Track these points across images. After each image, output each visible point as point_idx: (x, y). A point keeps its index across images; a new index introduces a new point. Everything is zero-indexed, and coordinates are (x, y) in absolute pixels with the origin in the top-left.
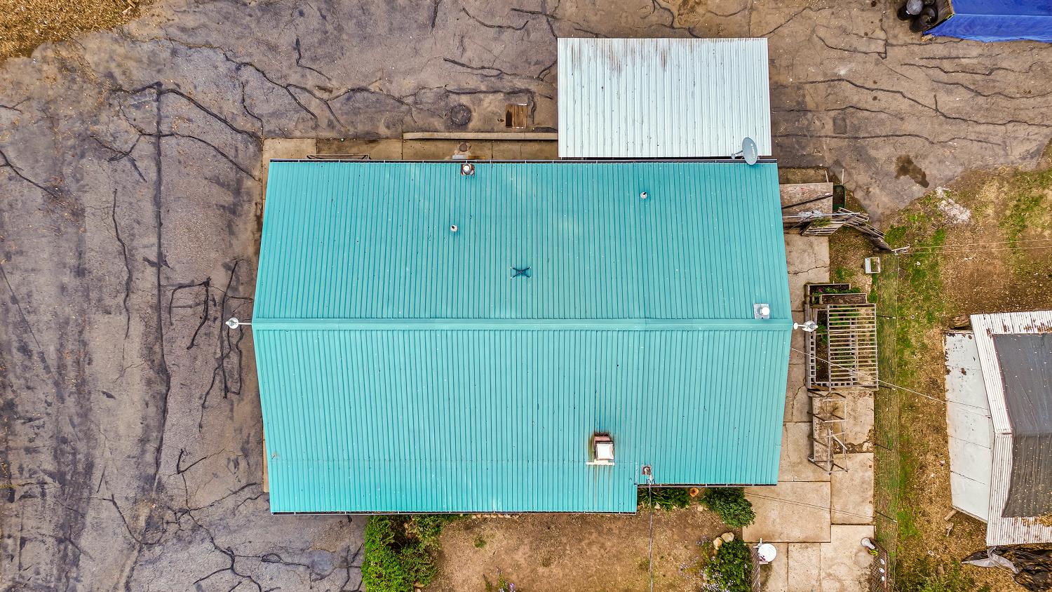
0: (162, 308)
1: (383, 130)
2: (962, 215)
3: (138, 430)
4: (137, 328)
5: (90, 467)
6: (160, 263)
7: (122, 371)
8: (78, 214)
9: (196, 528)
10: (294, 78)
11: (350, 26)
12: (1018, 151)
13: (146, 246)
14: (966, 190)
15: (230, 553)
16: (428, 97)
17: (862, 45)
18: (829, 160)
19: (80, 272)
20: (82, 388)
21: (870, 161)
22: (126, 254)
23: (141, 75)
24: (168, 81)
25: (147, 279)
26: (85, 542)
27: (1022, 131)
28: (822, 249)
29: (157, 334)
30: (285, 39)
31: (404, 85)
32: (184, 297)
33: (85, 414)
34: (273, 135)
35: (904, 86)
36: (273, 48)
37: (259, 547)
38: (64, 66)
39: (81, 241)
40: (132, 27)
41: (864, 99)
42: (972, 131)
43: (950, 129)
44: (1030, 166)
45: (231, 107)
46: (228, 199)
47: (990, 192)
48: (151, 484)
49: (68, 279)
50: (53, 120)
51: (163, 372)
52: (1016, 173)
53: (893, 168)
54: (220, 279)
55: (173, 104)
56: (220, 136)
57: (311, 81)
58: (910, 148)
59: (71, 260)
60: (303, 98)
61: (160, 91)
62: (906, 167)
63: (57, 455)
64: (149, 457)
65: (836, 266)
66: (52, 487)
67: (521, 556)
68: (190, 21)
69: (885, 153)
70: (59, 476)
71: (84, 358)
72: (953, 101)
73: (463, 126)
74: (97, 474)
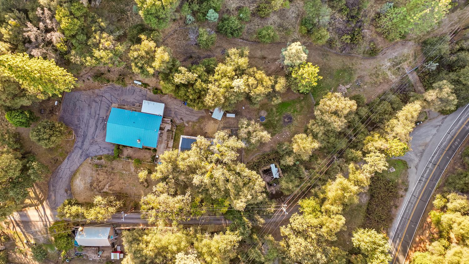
0: (98, 119)
1: (125, 105)
2: (187, 125)
3: (93, 132)
4: (95, 121)
5: (87, 135)
6: (99, 114)
7: (92, 125)
8: (91, 108)
9: (97, 144)
10: (117, 97)
11: (124, 93)
12: (194, 119)
13: (98, 112)
14: (188, 122)
15: (100, 147)
16: (131, 102)
17: (179, 105)
18: (173, 116)
19: (90, 114)
20: (88, 126)
21: (177, 117)
22: (95, 113)
23: (101, 94)
24: (104, 95)
25: (97, 116)
26: (85, 143)
27: (195, 117)
28: (170, 126)
29: (97, 122)
30: (117, 93)
31: (129, 100)
32: (101, 119)
33: (88, 129)
34: (114, 103)
35: (182, 110)
36: (115, 94)
37: (104, 147)
38: (93, 92)
39: (91, 111)
40: (101, 89)
41: (178, 111)
42: (189, 116)
43: (187, 116)
44: (195, 121)
45: (110, 99)
46: (107, 109)
47: (190, 123)
48: (93, 138)
49: (89, 114)
50: (91, 97)
51: (97, 126)
52: (194, 122)
53: (180, 118)
54: (105, 117)
55: (104, 98)
56: (108, 102)
57: (119, 98)
58: (182, 117)
59: (89, 112)
60: (118, 100)
61: (102, 96)
62: (181, 119)
63: (84, 133)
64: (93, 135)
65: (171, 128)
66: (82, 136)
67: (132, 153)
68: (107, 89)
69: (179, 117)
70: (83, 135)
71: (89, 123)
72: (188, 113)
73: (134, 106)
74: (87, 136)
